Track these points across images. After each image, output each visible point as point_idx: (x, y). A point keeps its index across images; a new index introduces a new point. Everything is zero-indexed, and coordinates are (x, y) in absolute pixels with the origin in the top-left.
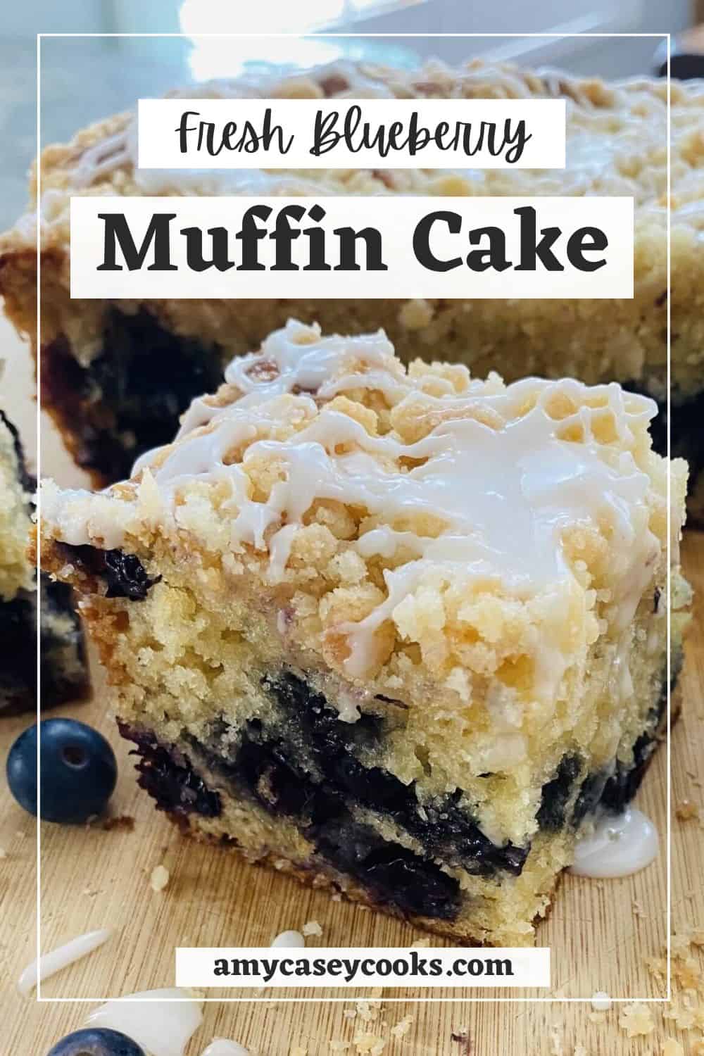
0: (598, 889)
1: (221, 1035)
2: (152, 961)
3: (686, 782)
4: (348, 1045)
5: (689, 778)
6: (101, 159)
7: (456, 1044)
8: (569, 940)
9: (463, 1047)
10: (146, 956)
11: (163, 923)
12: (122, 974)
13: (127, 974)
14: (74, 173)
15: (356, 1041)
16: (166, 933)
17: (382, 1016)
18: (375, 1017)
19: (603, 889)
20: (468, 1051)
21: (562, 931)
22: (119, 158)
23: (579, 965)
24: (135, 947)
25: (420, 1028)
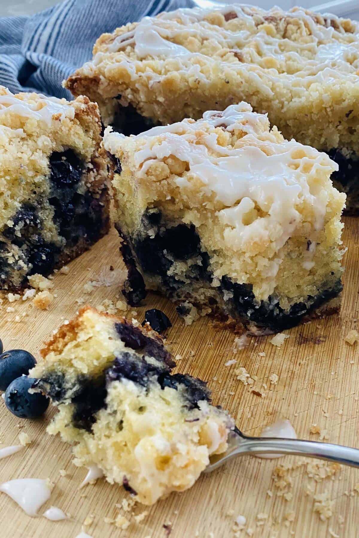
0: (259, 463)
1: (56, 506)
2: (37, 464)
3: (320, 415)
4: (112, 521)
5: (323, 413)
6: (123, 41)
7: (164, 529)
8: (235, 487)
9: (167, 532)
10: (35, 462)
11: (47, 447)
12: (22, 467)
13: (24, 468)
14: (110, 46)
15: (117, 520)
16: (47, 452)
17: (133, 510)
18: (129, 509)
19: (261, 463)
20: (169, 534)
21: (234, 481)
22: (130, 41)
23: (237, 500)
24: (31, 456)
25: (150, 519)
